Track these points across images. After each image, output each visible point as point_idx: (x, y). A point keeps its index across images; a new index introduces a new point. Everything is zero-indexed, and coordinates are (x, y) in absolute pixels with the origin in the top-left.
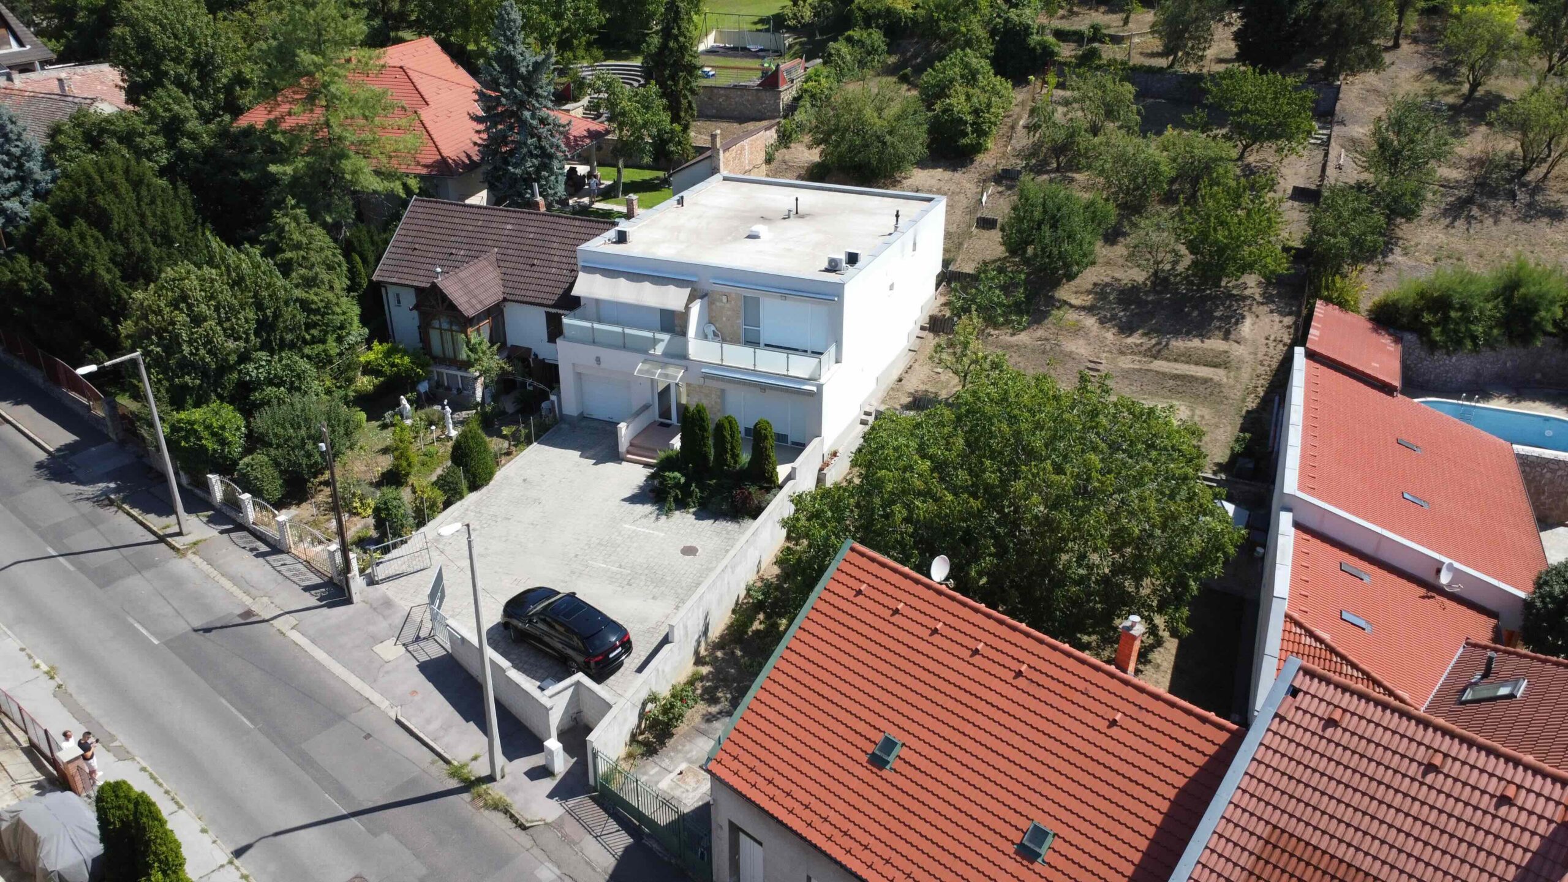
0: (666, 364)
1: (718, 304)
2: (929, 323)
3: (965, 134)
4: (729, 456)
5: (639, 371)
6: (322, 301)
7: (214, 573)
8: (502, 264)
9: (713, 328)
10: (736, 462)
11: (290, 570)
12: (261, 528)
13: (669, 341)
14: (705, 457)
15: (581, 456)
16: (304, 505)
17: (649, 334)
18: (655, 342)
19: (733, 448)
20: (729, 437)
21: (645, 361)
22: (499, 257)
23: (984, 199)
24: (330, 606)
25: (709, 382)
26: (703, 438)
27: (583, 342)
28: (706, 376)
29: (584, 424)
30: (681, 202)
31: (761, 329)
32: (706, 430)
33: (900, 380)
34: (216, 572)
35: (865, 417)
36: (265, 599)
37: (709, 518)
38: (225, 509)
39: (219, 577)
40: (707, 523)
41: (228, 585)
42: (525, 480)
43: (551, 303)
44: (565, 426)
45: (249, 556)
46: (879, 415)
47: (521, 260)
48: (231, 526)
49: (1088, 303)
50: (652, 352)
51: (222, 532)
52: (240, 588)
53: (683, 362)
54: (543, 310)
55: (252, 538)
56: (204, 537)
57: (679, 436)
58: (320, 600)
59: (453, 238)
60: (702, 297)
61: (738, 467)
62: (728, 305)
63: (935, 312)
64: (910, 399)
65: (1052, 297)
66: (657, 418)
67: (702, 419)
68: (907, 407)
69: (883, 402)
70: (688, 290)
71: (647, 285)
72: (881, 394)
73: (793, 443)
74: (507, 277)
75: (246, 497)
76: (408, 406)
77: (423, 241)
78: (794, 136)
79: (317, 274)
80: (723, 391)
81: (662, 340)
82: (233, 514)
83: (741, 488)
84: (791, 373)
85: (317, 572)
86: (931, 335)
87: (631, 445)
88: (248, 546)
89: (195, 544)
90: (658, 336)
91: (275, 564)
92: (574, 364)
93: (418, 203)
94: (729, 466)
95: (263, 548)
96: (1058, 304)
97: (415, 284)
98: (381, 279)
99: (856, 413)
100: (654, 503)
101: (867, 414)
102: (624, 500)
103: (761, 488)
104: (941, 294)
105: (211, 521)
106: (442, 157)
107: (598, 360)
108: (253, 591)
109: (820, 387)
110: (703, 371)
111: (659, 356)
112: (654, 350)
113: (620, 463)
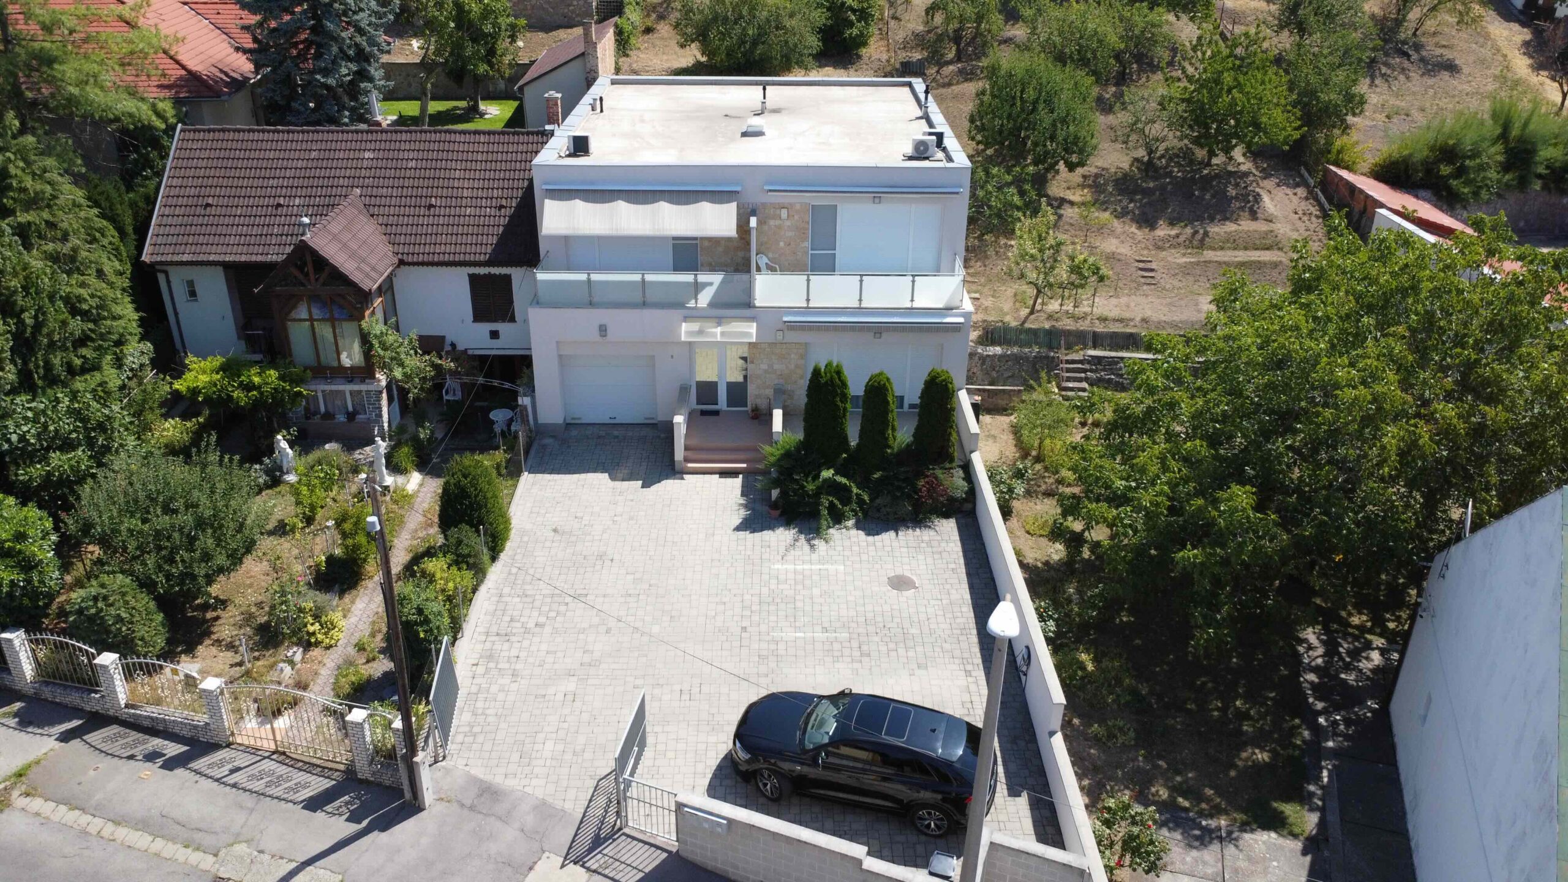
0: (722, 317)
1: (772, 222)
5: (686, 335)
6: (92, 296)
7: (96, 824)
11: (252, 778)
12: (150, 711)
13: (723, 282)
15: (612, 479)
16: (201, 649)
17: (686, 277)
18: (697, 287)
21: (686, 319)
22: (368, 201)
24: (385, 824)
25: (790, 336)
28: (792, 326)
30: (595, 106)
31: (837, 252)
34: (98, 822)
36: (241, 849)
37: (887, 530)
38: (47, 693)
39: (109, 829)
40: (888, 537)
41: (141, 840)
42: (556, 531)
43: (481, 258)
45: (151, 771)
48: (75, 723)
49: (1090, 198)
50: (691, 304)
51: (65, 737)
52: (173, 839)
53: (747, 312)
54: (464, 273)
55: (134, 735)
56: (31, 757)
58: (354, 818)
59: (272, 182)
62: (788, 223)
65: (1050, 195)
70: (731, 206)
71: (664, 206)
73: (911, 406)
74: (393, 230)
75: (108, 659)
76: (289, 451)
77: (218, 191)
79: (75, 250)
80: (807, 346)
81: (711, 284)
82: (73, 698)
83: (925, 477)
84: (918, 304)
85: (309, 767)
87: (686, 447)
88: (138, 751)
89: (19, 775)
90: (703, 278)
91: (218, 773)
92: (560, 344)
93: (187, 135)
95: (173, 749)
96: (1059, 203)
97: (221, 258)
100: (788, 523)
103: (944, 471)
105: (26, 721)
106: (189, 72)
107: (603, 330)
108: (207, 840)
109: (968, 317)
110: (786, 319)
111: (703, 308)
112: (693, 301)
113: (682, 479)
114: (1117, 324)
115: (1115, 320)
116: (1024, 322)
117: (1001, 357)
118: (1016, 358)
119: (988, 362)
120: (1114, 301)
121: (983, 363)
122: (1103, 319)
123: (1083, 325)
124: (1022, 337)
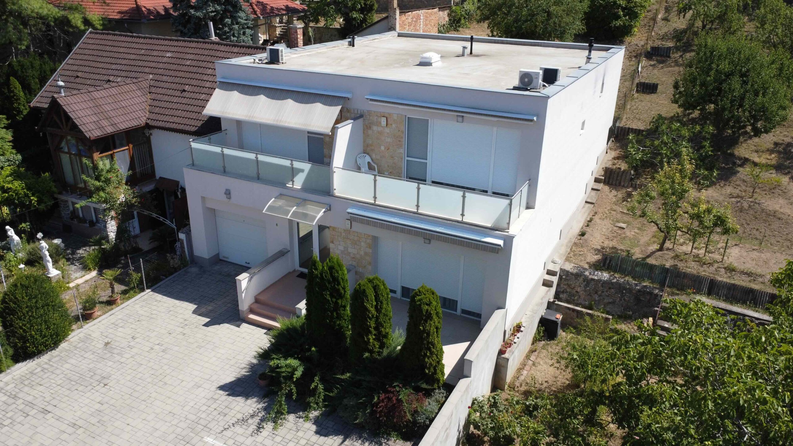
0: (305, 200)
1: (375, 128)
2: (605, 175)
3: (618, 17)
4: (371, 338)
5: (271, 208)
8: (153, 90)
9: (368, 159)
10: (382, 346)
13: (311, 170)
14: (339, 334)
15: (195, 312)
17: (286, 163)
18: (294, 172)
19: (378, 325)
20: (373, 310)
21: (280, 196)
22: (152, 83)
23: (640, 69)
25: (357, 227)
26: (337, 307)
27: (213, 171)
28: (353, 218)
29: (217, 268)
30: (352, 44)
31: (428, 162)
32: (341, 296)
33: (583, 234)
35: (548, 277)
42: (107, 344)
43: (193, 129)
44: (194, 270)
46: (564, 276)
47: (174, 86)
49: (774, 162)
50: (289, 185)
53: (325, 199)
57: (304, 302)
59: (114, 67)
60: (355, 119)
61: (385, 352)
62: (387, 130)
63: (609, 165)
64: (598, 257)
65: (732, 155)
66: (297, 267)
67: (336, 280)
68: (597, 266)
69: (568, 259)
70: (337, 110)
71: (290, 103)
72: (564, 250)
73: (464, 311)
74: (156, 103)
76: (16, 238)
77: (87, 69)
78: (463, 21)
80: (375, 239)
81: (302, 171)
83: (386, 391)
84: (466, 219)
86: (607, 188)
87: (257, 301)
90: (297, 165)
92: (203, 198)
93: (92, 36)
94: (371, 352)
96: (738, 162)
98: (38, 105)
99: (540, 274)
100: (265, 395)
101: (550, 273)
102: (222, 388)
103: (417, 389)
104: (611, 149)
106: (137, 6)
107: (228, 193)
109: (509, 240)
110: (349, 210)
111: (297, 190)
112: (291, 183)
113: (238, 326)
114: (744, 277)
115: (743, 273)
116: (648, 256)
117: (607, 284)
118: (619, 288)
119: (592, 285)
120: (755, 254)
121: (587, 285)
122: (730, 270)
123: (706, 272)
124: (637, 269)
